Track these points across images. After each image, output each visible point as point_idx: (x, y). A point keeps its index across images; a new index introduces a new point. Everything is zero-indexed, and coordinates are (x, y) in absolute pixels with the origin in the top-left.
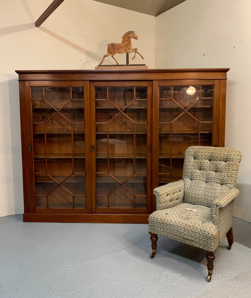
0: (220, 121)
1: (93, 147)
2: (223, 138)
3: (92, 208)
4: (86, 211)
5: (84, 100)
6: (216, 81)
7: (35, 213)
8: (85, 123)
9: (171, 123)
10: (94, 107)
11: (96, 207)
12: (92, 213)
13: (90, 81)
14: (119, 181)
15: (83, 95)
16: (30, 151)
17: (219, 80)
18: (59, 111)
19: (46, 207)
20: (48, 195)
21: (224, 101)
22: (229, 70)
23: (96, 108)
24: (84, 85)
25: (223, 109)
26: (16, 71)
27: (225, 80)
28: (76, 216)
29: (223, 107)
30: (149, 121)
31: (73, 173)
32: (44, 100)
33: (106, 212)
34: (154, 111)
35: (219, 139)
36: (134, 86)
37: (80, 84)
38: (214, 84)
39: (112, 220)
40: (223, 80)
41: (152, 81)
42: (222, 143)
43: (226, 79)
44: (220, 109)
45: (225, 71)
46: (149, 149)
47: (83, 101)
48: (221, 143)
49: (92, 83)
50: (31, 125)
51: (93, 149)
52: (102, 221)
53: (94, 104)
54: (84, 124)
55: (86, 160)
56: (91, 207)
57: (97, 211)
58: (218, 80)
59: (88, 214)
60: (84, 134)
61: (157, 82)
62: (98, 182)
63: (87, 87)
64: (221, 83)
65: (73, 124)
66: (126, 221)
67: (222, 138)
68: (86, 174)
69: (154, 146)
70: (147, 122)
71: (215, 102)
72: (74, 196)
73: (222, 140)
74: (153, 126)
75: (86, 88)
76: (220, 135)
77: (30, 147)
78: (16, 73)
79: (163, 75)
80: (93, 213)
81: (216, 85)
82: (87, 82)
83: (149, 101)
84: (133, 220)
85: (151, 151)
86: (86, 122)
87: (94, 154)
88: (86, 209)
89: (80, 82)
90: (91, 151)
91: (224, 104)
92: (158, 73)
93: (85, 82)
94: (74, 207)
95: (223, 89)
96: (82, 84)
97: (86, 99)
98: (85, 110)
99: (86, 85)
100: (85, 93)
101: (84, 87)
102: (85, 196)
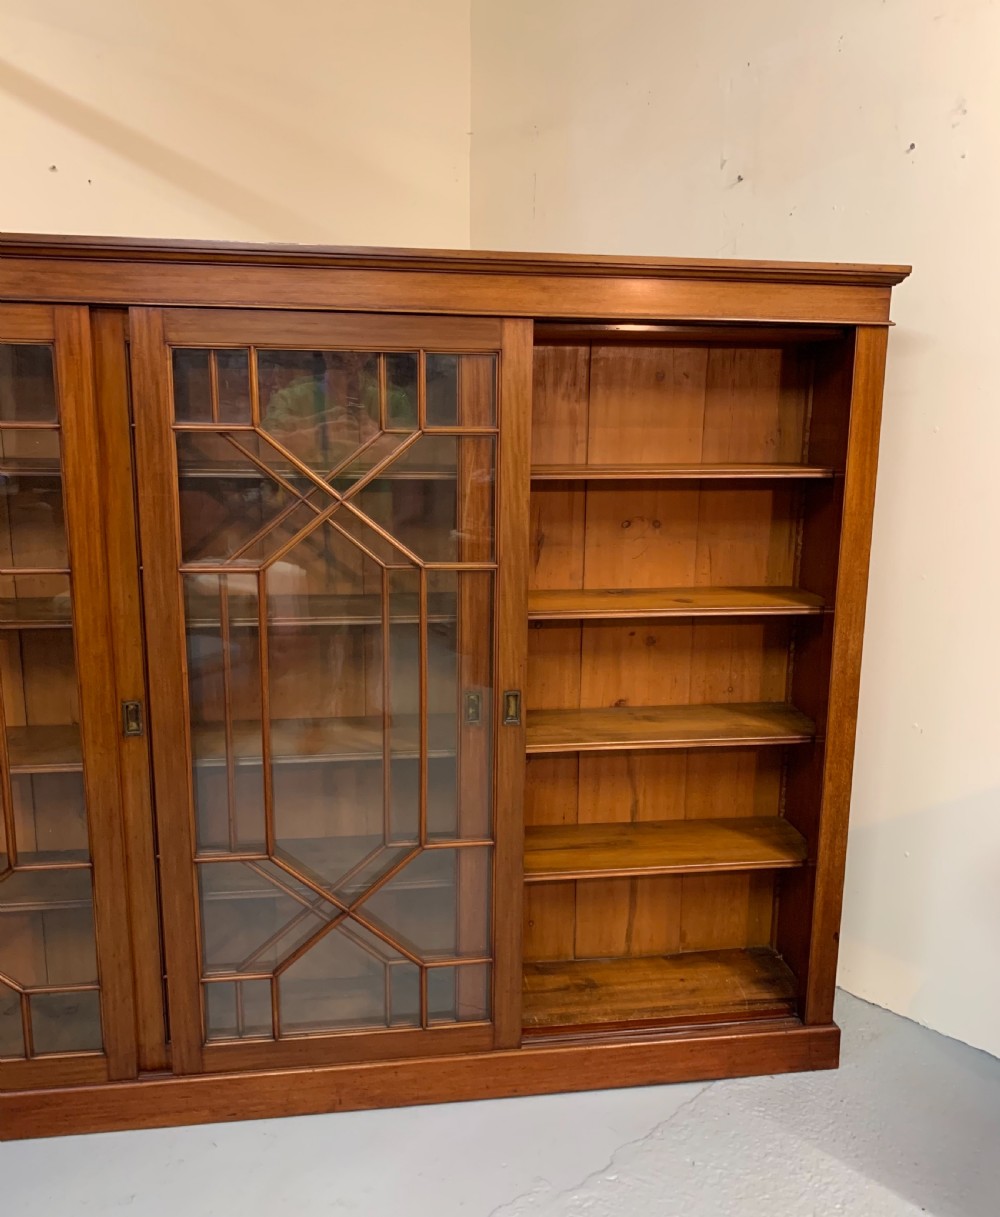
1: (136, 711)
2: (853, 645)
3: (139, 1047)
4: (108, 1070)
5: (58, 429)
8: (71, 567)
12: (141, 1073)
13: (94, 308)
15: (52, 397)
21: (869, 449)
22: (908, 274)
24: (54, 332)
25: (862, 491)
27: (878, 331)
28: (44, 1102)
29: (863, 480)
31: (8, 868)
35: (836, 650)
39: (261, 1104)
40: (869, 330)
42: (850, 671)
43: (887, 327)
44: (848, 494)
45: (882, 280)
47: (57, 433)
48: (843, 672)
49: (110, 320)
51: (137, 720)
52: (206, 1113)
54: (69, 574)
56: (138, 1041)
59: (120, 1080)
60: (70, 629)
63: (75, 341)
64: (860, 349)
67: (847, 641)
68: (92, 868)
72: (28, 995)
73: (850, 652)
75: (71, 352)
76: (837, 628)
79: (544, 289)
80: (154, 1070)
82: (75, 315)
84: (378, 1091)
86: (76, 564)
88: (106, 1055)
89: (29, 310)
90: (122, 734)
91: (868, 464)
92: (517, 279)
93: (59, 310)
94: (29, 1053)
95: (867, 382)
96: (44, 327)
97: (74, 424)
98: (70, 491)
99: (69, 337)
100: (64, 382)
101: (53, 342)
102: (100, 991)
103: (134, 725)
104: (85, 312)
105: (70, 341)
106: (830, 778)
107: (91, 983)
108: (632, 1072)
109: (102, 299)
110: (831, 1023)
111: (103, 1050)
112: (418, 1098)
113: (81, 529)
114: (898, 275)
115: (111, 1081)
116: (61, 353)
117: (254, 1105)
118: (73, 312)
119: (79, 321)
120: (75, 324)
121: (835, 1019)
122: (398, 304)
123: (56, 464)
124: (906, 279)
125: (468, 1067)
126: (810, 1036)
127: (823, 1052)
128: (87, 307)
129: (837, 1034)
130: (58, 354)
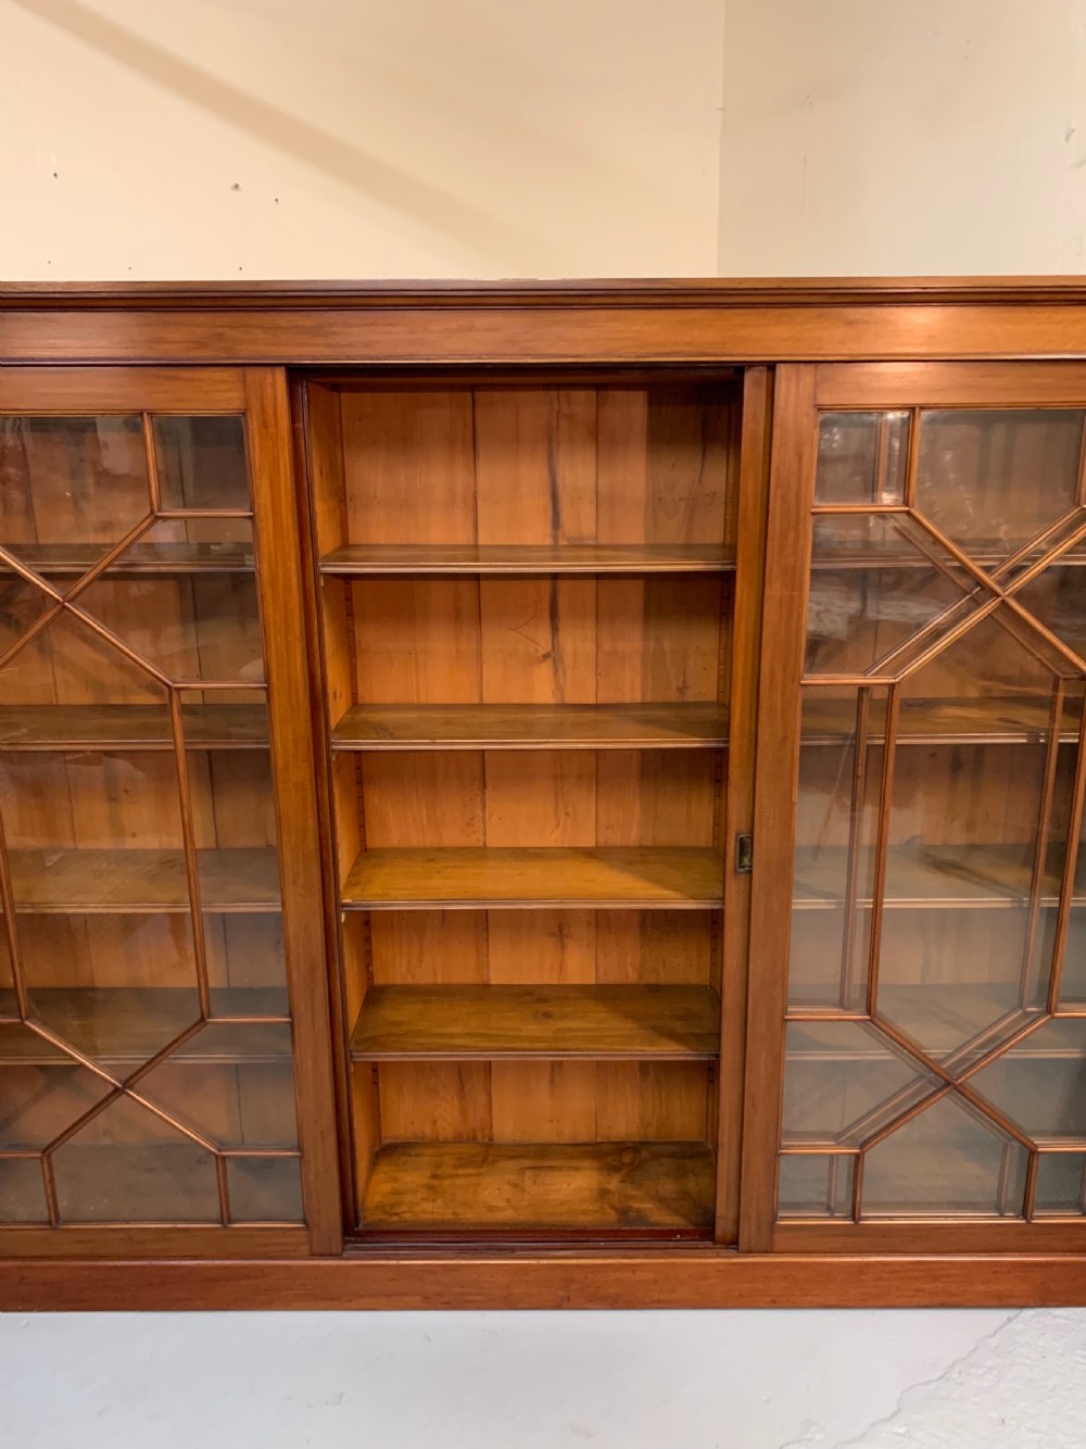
4: (311, 1243)
5: (250, 517)
8: (267, 681)
9: (891, 686)
13: (292, 370)
15: (244, 480)
18: (69, 602)
19: (45, 1220)
20: (48, 1152)
24: (246, 400)
28: (241, 1274)
34: (773, 591)
37: (213, 396)
41: (771, 366)
47: (250, 523)
54: (267, 689)
59: (322, 1256)
60: (267, 752)
61: (808, 375)
63: (270, 410)
65: (178, 689)
68: (292, 1024)
69: (766, 841)
72: (224, 1158)
74: (764, 705)
75: (265, 424)
82: (270, 379)
84: (612, 1291)
86: (274, 679)
88: (308, 1228)
89: (217, 374)
93: (253, 375)
94: (225, 1219)
96: (234, 394)
97: (270, 512)
98: (264, 587)
99: (262, 405)
100: (257, 460)
101: (244, 413)
102: (301, 1158)
104: (280, 377)
105: (263, 411)
107: (291, 1150)
108: (918, 1291)
109: (300, 357)
111: (305, 1221)
112: (658, 1301)
113: (279, 637)
115: (313, 1255)
116: (253, 426)
117: (471, 1294)
118: (268, 374)
119: (274, 385)
120: (269, 391)
122: (659, 350)
123: (249, 560)
125: (718, 1271)
128: (283, 368)
130: (250, 428)
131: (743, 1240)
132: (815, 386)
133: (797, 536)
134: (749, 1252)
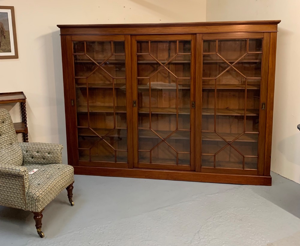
0: (269, 77)
1: (135, 102)
2: (272, 95)
3: (133, 163)
4: (128, 166)
5: (125, 55)
6: (265, 34)
7: (78, 166)
8: (126, 77)
9: (215, 79)
10: (136, 61)
11: (138, 162)
12: (134, 167)
13: (131, 35)
14: (161, 137)
15: (124, 49)
16: (73, 104)
17: (269, 33)
18: (100, 66)
19: (89, 160)
20: (90, 149)
21: (274, 56)
23: (137, 62)
24: (125, 39)
25: (273, 64)
26: (58, 26)
27: (275, 33)
28: (118, 170)
29: (273, 62)
30: (192, 76)
31: (114, 128)
32: (85, 55)
33: (149, 167)
34: (197, 65)
35: (268, 96)
36: (177, 40)
37: (121, 39)
38: (263, 37)
39: (154, 176)
40: (273, 33)
41: (196, 34)
42: (271, 101)
43: (277, 32)
44: (270, 65)
45: (276, 23)
46: (192, 105)
49: (133, 37)
50: (73, 79)
51: (135, 104)
52: (144, 176)
53: (135, 58)
54: (126, 79)
55: (128, 115)
56: (133, 161)
57: (139, 166)
58: (267, 33)
61: (201, 35)
62: (140, 137)
64: (271, 36)
65: (114, 78)
66: (168, 178)
67: (270, 95)
68: (127, 129)
69: (197, 103)
70: (191, 77)
71: (264, 57)
72: (116, 151)
73: (271, 97)
74: (196, 81)
75: (127, 42)
76: (268, 92)
77: (72, 101)
78: (58, 27)
79: (207, 28)
80: (136, 168)
81: (265, 38)
83: (193, 55)
85: (194, 108)
87: (136, 109)
88: (128, 163)
89: (121, 36)
90: (133, 106)
91: (274, 59)
92: (202, 26)
93: (126, 36)
94: (116, 161)
95: (273, 43)
97: (127, 54)
98: (126, 65)
100: (126, 47)
101: (125, 41)
102: (127, 151)
103: (135, 105)
104: (130, 36)
105: (127, 40)
106: (268, 123)
110: (270, 176)
114: (279, 22)
115: (129, 168)
118: (128, 36)
120: (128, 38)
121: (270, 174)
122: (182, 32)
123: (124, 60)
124: (280, 23)
126: (265, 178)
127: (267, 182)
129: (271, 178)
130: (125, 43)
131: (196, 170)
132: (202, 36)
133: (200, 58)
134: (197, 172)
